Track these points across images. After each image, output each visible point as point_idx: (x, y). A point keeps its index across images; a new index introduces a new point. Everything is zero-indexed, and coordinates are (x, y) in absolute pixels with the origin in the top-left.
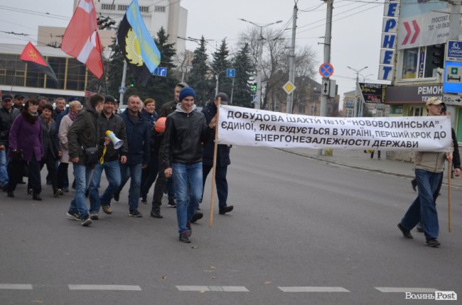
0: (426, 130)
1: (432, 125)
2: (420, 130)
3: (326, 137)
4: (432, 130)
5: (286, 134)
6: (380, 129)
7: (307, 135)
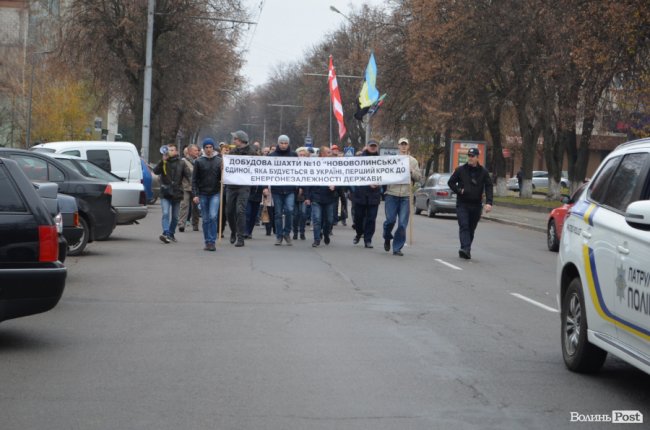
0: (389, 166)
1: (395, 162)
2: (385, 167)
3: (306, 176)
4: (395, 167)
5: (274, 175)
6: (349, 167)
7: (291, 175)
